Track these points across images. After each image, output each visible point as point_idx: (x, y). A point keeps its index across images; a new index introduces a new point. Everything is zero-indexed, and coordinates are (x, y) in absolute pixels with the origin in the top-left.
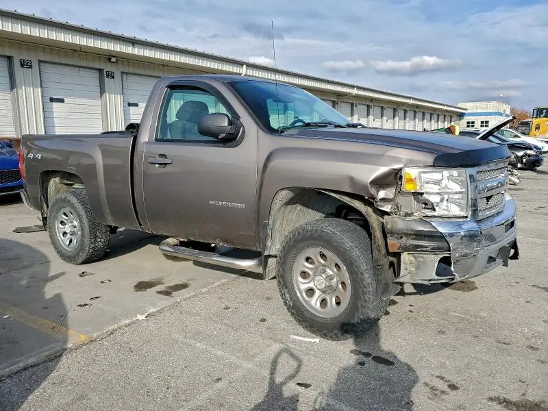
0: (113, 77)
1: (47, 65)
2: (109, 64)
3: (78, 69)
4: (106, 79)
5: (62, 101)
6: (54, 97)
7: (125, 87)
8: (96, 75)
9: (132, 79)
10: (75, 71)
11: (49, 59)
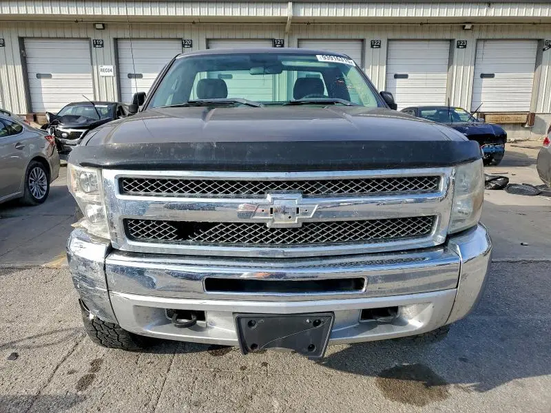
0: (465, 47)
1: (394, 42)
2: (462, 32)
3: (427, 42)
4: (456, 50)
5: (405, 76)
6: (399, 73)
7: (479, 56)
8: (445, 47)
9: (489, 45)
10: (424, 45)
11: (397, 36)
